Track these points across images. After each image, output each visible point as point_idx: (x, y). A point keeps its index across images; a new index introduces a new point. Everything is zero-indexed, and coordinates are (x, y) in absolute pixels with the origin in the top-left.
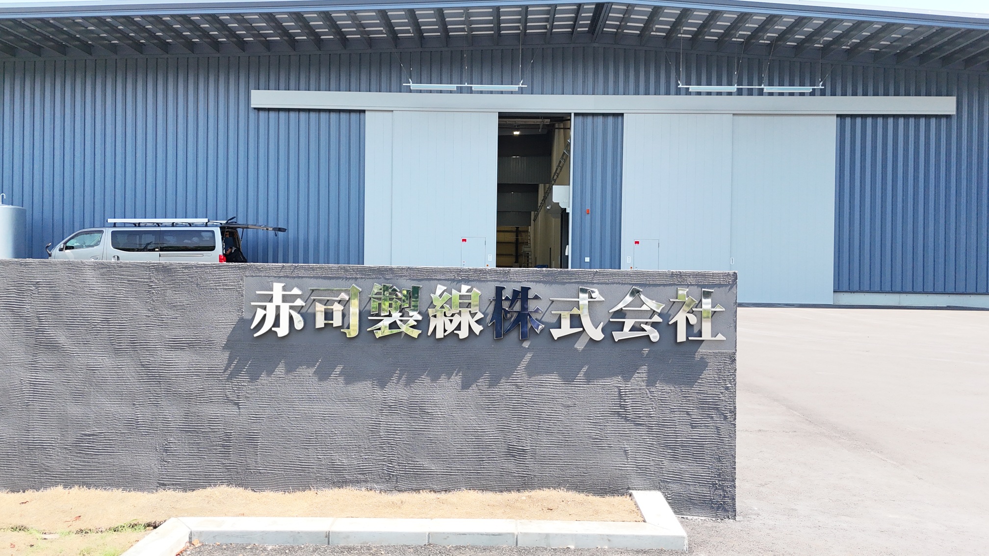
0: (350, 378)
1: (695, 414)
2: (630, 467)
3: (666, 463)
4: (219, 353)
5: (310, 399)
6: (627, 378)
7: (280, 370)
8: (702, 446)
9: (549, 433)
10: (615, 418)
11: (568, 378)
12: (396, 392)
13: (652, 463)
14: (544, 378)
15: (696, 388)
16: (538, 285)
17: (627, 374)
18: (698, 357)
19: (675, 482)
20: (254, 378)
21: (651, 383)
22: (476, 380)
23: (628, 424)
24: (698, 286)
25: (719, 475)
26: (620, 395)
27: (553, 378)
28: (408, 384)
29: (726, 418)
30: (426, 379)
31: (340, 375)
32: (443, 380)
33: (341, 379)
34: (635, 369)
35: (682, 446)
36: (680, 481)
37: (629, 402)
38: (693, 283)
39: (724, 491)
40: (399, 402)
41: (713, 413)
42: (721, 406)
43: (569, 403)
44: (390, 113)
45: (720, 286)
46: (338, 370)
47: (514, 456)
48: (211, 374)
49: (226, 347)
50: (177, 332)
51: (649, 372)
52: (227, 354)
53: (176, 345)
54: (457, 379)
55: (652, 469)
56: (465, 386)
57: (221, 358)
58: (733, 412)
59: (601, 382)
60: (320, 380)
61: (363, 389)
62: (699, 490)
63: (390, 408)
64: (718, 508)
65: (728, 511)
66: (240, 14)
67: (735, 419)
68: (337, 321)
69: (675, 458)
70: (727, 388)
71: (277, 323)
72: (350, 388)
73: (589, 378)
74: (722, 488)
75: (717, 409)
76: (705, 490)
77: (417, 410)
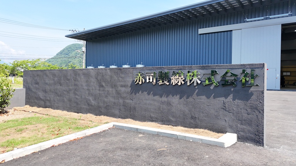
0: (154, 95)
1: (249, 110)
2: (227, 125)
3: (239, 125)
4: (129, 88)
5: (146, 100)
6: (226, 98)
7: (140, 92)
8: (251, 121)
9: (203, 113)
10: (222, 110)
11: (208, 97)
12: (164, 99)
13: (234, 125)
14: (201, 97)
15: (249, 102)
16: (200, 70)
17: (226, 96)
18: (250, 91)
19: (242, 131)
20: (135, 94)
21: (234, 99)
22: (183, 96)
23: (226, 112)
24: (250, 68)
25: (258, 131)
26: (224, 103)
27: (204, 97)
28: (167, 97)
29: (260, 112)
30: (171, 96)
31: (152, 94)
32: (175, 96)
33: (152, 95)
34: (229, 95)
35: (244, 120)
36: (244, 131)
37: (227, 105)
38: (248, 67)
39: (259, 137)
40: (165, 101)
41: (255, 110)
42: (258, 108)
43: (209, 105)
44: (241, 30)
45: (258, 68)
46: (152, 93)
47: (193, 119)
48: (128, 93)
49: (130, 87)
50: (122, 83)
51: (233, 96)
52: (130, 88)
53: (122, 86)
54: (178, 96)
55: (234, 127)
56: (181, 98)
57: (129, 89)
58: (263, 110)
59: (218, 99)
60: (148, 95)
61: (157, 98)
62: (250, 135)
63: (163, 103)
64: (257, 142)
65: (261, 144)
66: (194, 8)
67: (264, 113)
68: (151, 81)
69: (242, 124)
70: (261, 102)
71: (139, 81)
72: (154, 97)
73: (214, 97)
74: (259, 136)
75: (257, 109)
76: (252, 136)
77: (169, 104)
